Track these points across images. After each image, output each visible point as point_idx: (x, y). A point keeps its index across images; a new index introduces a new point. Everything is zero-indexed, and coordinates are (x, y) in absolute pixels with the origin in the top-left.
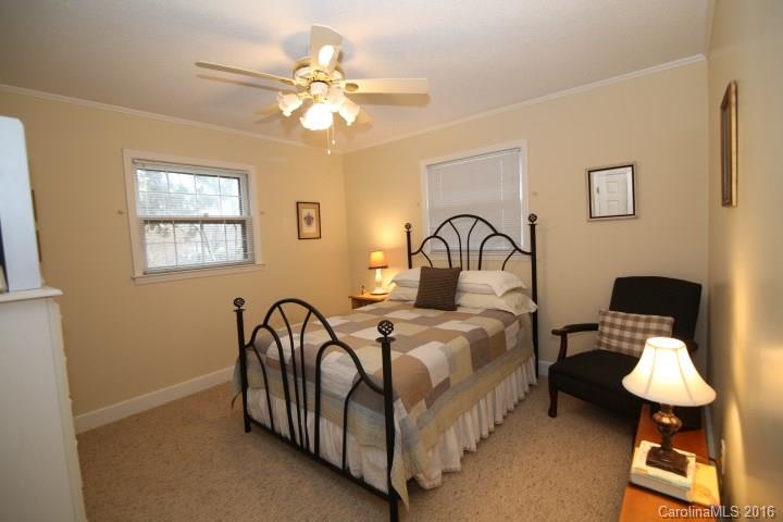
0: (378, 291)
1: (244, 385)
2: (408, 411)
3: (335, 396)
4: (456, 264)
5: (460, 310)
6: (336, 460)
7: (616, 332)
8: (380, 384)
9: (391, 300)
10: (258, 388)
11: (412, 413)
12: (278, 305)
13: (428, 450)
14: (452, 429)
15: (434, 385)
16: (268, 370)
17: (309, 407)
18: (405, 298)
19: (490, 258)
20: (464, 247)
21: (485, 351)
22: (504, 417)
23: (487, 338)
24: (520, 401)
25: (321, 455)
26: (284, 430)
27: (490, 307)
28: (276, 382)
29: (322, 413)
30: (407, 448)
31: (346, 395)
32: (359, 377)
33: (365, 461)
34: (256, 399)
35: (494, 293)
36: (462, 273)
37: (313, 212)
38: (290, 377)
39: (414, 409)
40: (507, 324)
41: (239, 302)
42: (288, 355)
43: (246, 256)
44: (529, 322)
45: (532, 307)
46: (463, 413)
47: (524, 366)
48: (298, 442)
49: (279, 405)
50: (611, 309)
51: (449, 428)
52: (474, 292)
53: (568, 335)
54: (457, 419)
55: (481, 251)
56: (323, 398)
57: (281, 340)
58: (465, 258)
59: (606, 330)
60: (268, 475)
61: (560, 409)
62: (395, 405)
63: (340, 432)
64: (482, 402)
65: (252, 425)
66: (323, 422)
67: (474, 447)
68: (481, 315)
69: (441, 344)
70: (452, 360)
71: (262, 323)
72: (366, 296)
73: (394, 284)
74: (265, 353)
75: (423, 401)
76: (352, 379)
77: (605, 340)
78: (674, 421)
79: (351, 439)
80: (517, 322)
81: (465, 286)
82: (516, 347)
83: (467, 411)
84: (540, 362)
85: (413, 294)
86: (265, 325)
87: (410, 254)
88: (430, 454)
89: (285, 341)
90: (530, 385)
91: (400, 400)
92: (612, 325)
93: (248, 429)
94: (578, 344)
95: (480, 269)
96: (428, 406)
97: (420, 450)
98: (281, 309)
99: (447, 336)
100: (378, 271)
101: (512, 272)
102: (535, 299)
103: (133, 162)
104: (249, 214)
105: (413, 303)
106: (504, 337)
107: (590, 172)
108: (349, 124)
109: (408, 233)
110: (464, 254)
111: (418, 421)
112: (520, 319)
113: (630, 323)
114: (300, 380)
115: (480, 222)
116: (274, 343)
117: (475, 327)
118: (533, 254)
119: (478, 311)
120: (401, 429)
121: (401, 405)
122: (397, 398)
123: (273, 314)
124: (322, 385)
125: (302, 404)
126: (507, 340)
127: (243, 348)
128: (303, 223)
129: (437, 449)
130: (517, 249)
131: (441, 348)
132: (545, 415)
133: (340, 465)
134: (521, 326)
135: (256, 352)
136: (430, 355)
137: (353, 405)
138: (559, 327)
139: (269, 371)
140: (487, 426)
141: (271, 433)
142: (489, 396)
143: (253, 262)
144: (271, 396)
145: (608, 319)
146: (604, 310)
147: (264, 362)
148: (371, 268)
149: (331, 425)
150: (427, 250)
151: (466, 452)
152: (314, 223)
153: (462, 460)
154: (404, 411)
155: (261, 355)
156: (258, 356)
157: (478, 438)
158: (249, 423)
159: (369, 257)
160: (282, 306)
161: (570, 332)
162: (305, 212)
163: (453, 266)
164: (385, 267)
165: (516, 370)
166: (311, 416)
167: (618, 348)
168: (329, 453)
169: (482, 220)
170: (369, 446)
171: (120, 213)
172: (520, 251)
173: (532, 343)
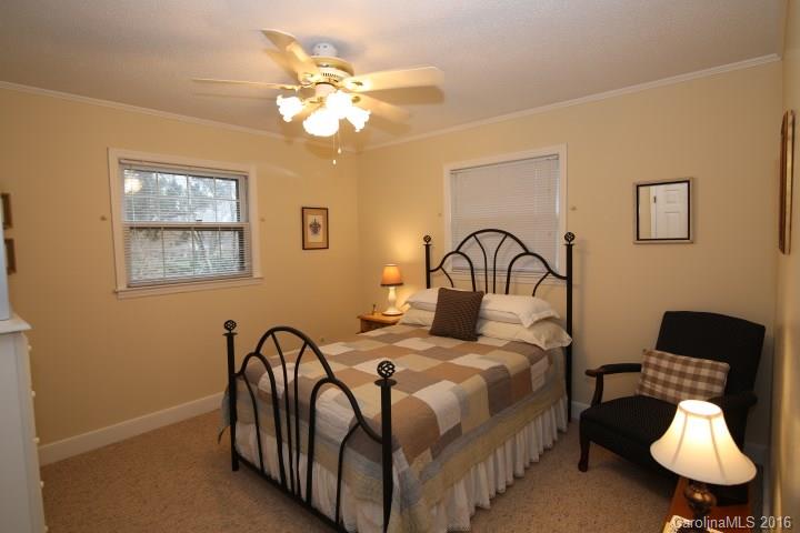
0: (391, 311)
1: (233, 418)
2: (410, 462)
3: (330, 441)
4: (481, 287)
5: (481, 341)
6: (329, 511)
7: (661, 376)
8: (379, 431)
9: (404, 324)
10: (248, 423)
11: (414, 465)
12: (271, 332)
13: (432, 507)
14: (462, 483)
15: (442, 433)
16: (259, 402)
17: (302, 449)
18: (421, 322)
19: (520, 280)
20: (490, 265)
21: (504, 392)
22: (526, 469)
23: (509, 378)
24: (546, 450)
25: (313, 504)
26: (275, 472)
27: (516, 338)
28: (267, 419)
29: (315, 457)
30: (407, 504)
31: (341, 440)
32: (356, 421)
33: (359, 516)
34: (246, 435)
35: (521, 324)
36: (485, 298)
37: (320, 219)
38: (283, 413)
39: (416, 460)
40: (533, 361)
41: (230, 325)
42: (281, 388)
43: (242, 268)
44: (561, 358)
45: (566, 339)
46: (476, 464)
47: (552, 409)
48: (289, 487)
49: (270, 443)
50: (657, 349)
51: (458, 481)
52: (499, 320)
53: (605, 376)
54: (469, 470)
55: (509, 270)
56: (317, 439)
57: (273, 370)
58: (490, 279)
59: (650, 372)
60: (254, 523)
61: (592, 462)
62: (394, 455)
63: (334, 480)
64: (499, 452)
65: (240, 463)
66: (317, 467)
67: (486, 503)
68: (506, 348)
69: (453, 384)
70: (465, 403)
71: (254, 351)
72: (377, 317)
73: (408, 306)
74: (257, 385)
75: (429, 450)
76: (349, 422)
77: (648, 385)
78: (707, 498)
79: (345, 489)
80: (545, 359)
81: (488, 313)
82: (543, 388)
83: (480, 462)
84: (574, 403)
85: (429, 318)
86: (257, 353)
87: (429, 271)
88: (434, 511)
89: (278, 371)
90: (559, 431)
91: (400, 450)
92: (657, 368)
93: (235, 468)
94: (616, 387)
95: (507, 293)
96: (434, 458)
97: (421, 507)
98: (274, 337)
99: (460, 374)
100: (392, 288)
101: (544, 298)
102: (570, 331)
103: (120, 163)
104: (248, 221)
105: (429, 329)
106: (530, 376)
107: (638, 186)
108: (357, 131)
109: (427, 247)
110: (490, 273)
111: (421, 473)
112: (550, 354)
113: (677, 367)
114: (293, 418)
115: (508, 239)
116: (267, 374)
117: (496, 364)
118: (569, 278)
119: (501, 344)
120: (401, 482)
121: (402, 455)
122: (398, 448)
123: (266, 342)
124: (316, 425)
125: (294, 445)
126: (533, 378)
127: (233, 377)
128: (309, 231)
129: (442, 507)
130: (550, 271)
131: (453, 390)
132: (575, 468)
133: (333, 517)
134: (551, 362)
135: (247, 383)
136: (438, 396)
137: (350, 453)
138: (595, 366)
139: (260, 404)
140: (505, 477)
141: (260, 473)
142: (509, 445)
143: (250, 275)
144: (261, 432)
145: (653, 360)
146: (648, 349)
147: (255, 393)
148: (383, 285)
149: (325, 471)
150: (448, 267)
151: (478, 508)
152: (321, 231)
153: (471, 519)
154: (406, 462)
155: (252, 386)
156: (249, 387)
157: (493, 493)
158: (237, 461)
159: (383, 271)
160: (276, 333)
161: (607, 373)
162: (310, 219)
163: (477, 290)
164: (401, 284)
165: (542, 414)
166: (304, 460)
167: (662, 395)
168: (322, 503)
169: (512, 236)
170: (366, 500)
171: (103, 219)
172: (555, 274)
173: (564, 382)
